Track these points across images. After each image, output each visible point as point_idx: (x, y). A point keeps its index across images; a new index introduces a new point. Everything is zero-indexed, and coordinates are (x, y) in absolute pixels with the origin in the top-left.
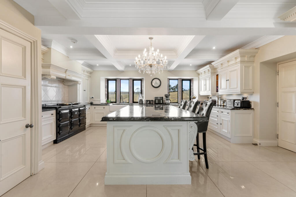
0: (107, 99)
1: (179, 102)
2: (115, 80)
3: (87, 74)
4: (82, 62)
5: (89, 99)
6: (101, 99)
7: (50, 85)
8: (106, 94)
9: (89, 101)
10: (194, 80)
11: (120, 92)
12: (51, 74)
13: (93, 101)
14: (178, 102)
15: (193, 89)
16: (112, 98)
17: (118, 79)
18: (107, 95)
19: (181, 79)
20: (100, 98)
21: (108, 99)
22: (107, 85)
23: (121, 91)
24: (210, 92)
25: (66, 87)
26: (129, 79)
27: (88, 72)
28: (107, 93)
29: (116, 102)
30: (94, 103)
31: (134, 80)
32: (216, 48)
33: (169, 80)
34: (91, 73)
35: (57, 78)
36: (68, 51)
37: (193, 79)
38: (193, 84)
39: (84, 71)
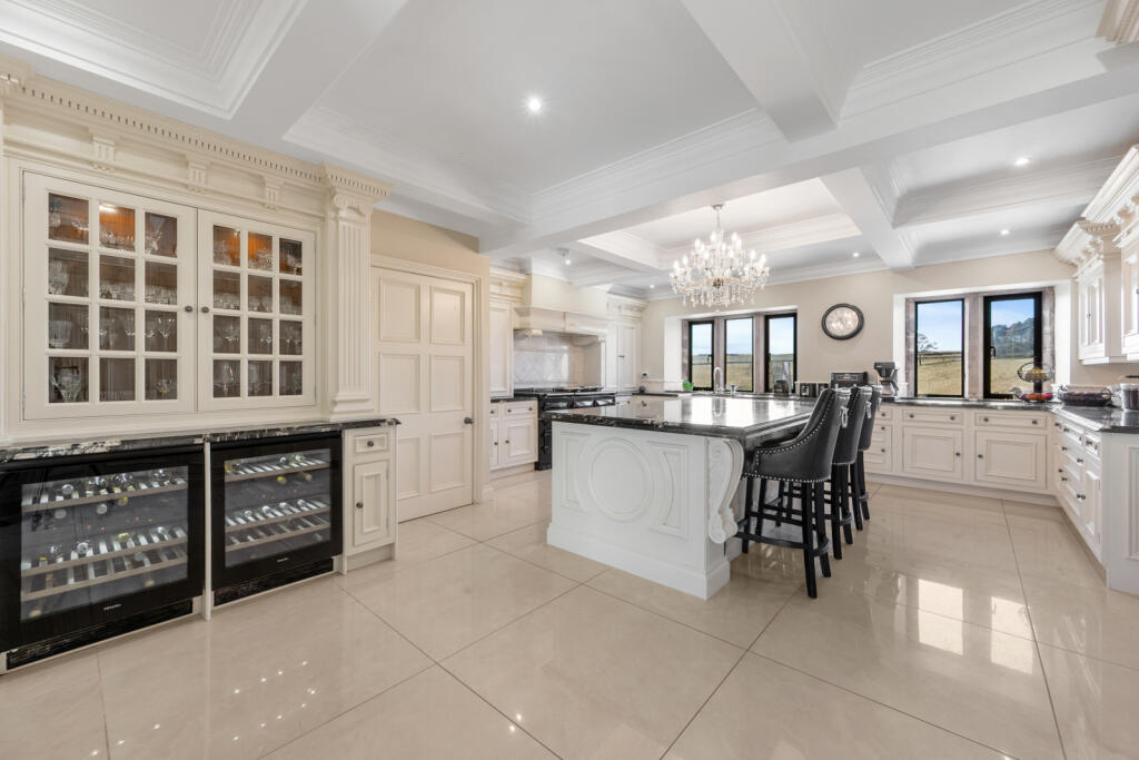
0: (686, 378)
1: (966, 395)
2: (711, 321)
3: (629, 313)
4: (608, 287)
5: (635, 379)
6: (665, 379)
7: (550, 348)
8: (683, 365)
9: (634, 385)
10: (1057, 292)
11: (726, 355)
12: (532, 326)
13: (645, 385)
14: (963, 396)
15: (1053, 334)
16: (701, 375)
17: (718, 317)
18: (687, 368)
19: (976, 295)
20: (662, 377)
21: (690, 380)
22: (686, 338)
23: (728, 352)
24: (1103, 349)
25: (579, 349)
26: (752, 316)
27: (631, 308)
28: (686, 361)
29: (712, 389)
30: (650, 389)
31: (767, 317)
32: (1030, 159)
33: (913, 306)
34: (641, 310)
35: (544, 332)
36: (566, 270)
37: (1052, 288)
38: (1053, 311)
39: (620, 308)
